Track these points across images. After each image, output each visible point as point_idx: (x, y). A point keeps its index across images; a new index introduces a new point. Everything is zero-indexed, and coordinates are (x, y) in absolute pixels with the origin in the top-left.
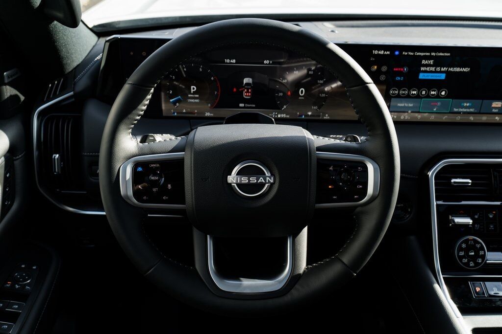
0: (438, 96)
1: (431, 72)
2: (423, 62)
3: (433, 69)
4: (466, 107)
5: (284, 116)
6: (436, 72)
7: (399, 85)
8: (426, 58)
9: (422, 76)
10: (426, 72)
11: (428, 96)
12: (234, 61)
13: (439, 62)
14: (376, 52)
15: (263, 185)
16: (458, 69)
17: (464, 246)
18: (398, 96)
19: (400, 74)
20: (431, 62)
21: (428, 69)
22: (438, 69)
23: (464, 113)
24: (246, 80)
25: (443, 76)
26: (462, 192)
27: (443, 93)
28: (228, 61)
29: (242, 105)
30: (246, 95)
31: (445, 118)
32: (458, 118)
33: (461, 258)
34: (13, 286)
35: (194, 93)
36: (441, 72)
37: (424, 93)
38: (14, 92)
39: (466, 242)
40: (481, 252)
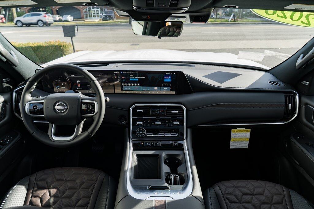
0: (137, 86)
1: (133, 78)
2: (130, 75)
3: (134, 77)
4: (147, 89)
5: (91, 92)
6: (135, 78)
7: (125, 82)
8: (131, 74)
9: (131, 79)
10: (131, 78)
11: (134, 86)
12: (74, 75)
13: (135, 75)
14: (115, 72)
15: (64, 109)
16: (141, 77)
17: (139, 130)
18: (125, 86)
19: (124, 79)
20: (133, 75)
21: (132, 77)
22: (135, 77)
23: (146, 91)
24: (78, 81)
25: (137, 80)
26: (140, 114)
27: (138, 85)
28: (72, 75)
29: (78, 89)
30: (79, 86)
31: (141, 92)
32: (145, 93)
33: (137, 134)
34: (3, 142)
35: (63, 85)
36: (136, 78)
37: (132, 84)
38: (8, 85)
39: (139, 129)
40: (144, 132)
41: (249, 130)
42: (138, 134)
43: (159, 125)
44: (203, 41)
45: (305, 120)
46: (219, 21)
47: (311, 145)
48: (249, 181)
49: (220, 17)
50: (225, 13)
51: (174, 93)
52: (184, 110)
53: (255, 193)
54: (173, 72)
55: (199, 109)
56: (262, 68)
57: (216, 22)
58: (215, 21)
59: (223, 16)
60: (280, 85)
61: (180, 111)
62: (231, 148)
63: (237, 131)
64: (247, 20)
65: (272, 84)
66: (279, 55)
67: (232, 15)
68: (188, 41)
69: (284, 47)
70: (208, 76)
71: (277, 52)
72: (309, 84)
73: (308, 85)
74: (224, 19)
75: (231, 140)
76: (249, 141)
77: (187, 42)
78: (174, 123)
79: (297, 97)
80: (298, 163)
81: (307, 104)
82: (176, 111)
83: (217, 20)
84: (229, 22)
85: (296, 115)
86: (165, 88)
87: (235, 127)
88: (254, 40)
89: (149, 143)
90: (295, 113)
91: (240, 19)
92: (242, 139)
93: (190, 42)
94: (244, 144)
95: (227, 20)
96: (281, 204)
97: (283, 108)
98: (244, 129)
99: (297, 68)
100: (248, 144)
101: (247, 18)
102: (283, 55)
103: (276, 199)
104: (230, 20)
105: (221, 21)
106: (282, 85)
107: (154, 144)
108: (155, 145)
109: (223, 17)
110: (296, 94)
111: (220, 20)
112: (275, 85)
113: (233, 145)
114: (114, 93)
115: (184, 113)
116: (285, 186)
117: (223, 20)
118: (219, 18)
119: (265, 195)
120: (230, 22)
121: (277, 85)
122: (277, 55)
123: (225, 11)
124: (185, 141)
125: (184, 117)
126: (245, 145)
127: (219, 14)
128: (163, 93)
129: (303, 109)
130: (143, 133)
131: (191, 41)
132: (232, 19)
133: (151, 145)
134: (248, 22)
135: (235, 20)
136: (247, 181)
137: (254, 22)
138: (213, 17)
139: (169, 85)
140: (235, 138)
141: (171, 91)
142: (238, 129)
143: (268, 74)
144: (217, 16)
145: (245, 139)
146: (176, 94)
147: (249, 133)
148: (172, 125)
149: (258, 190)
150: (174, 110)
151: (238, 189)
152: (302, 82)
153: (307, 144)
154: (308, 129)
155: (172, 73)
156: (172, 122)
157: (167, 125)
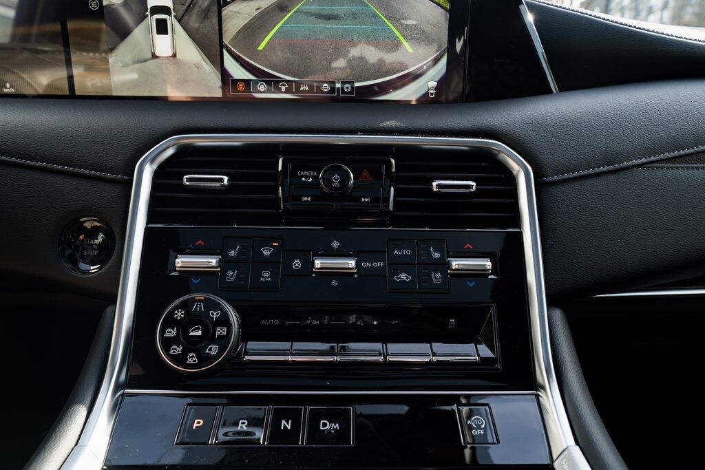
17: (179, 315)
33: (167, 343)
39: (185, 306)
40: (221, 331)
42: (175, 341)
43: (343, 274)
89: (255, 422)
107: (296, 426)
108: (303, 438)
114: (68, 93)
124: (552, 400)
130: (209, 338)
133: (276, 434)
148: (437, 277)
156: (437, 255)
157: (403, 276)
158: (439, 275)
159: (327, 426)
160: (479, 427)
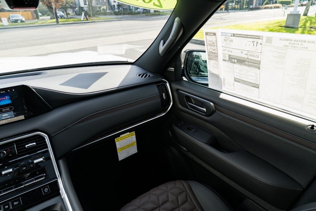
41: (134, 133)
43: (9, 173)
44: (59, 42)
45: (180, 106)
46: (71, 21)
47: (192, 129)
48: (150, 191)
49: (72, 17)
50: (76, 12)
51: (22, 117)
52: (46, 138)
53: (160, 204)
54: (11, 88)
55: (66, 129)
56: (127, 61)
57: (68, 21)
58: (66, 21)
59: (74, 15)
60: (149, 76)
61: (38, 141)
62: (120, 159)
63: (121, 139)
64: (99, 18)
65: (142, 77)
66: (136, 47)
67: (83, 14)
68: (41, 44)
69: (137, 40)
70: (67, 83)
71: (133, 45)
72: (174, 69)
73: (173, 71)
74: (76, 18)
75: (118, 151)
76: (136, 145)
77: (41, 46)
78: (35, 161)
79: (168, 85)
80: (185, 149)
81: (178, 90)
82: (32, 143)
83: (68, 20)
84: (81, 21)
85: (172, 103)
86: (6, 115)
87: (118, 135)
88: (110, 36)
90: (171, 102)
91: (92, 17)
92: (128, 146)
93: (44, 46)
94: (132, 150)
95: (79, 20)
96: (187, 202)
97: (159, 100)
98: (128, 133)
99: (162, 55)
100: (136, 148)
101: (99, 16)
102: (138, 46)
103: (181, 198)
104: (82, 19)
105: (74, 21)
106: (151, 75)
107: (9, 206)
108: (11, 208)
109: (74, 17)
110: (166, 82)
111: (72, 19)
112: (145, 77)
113: (122, 156)
115: (45, 142)
116: (183, 180)
117: (74, 19)
118: (70, 18)
119: (170, 200)
120: (83, 20)
121: (147, 77)
122: (134, 47)
123: (75, 10)
125: (47, 147)
126: (134, 150)
127: (69, 14)
128: (4, 122)
129: (176, 95)
131: (45, 44)
132: (84, 18)
134: (100, 20)
135: (87, 19)
136: (148, 192)
137: (106, 19)
138: (64, 17)
139: (11, 109)
140: (122, 147)
141: (16, 116)
142: (121, 136)
143: (134, 67)
144: (67, 16)
145: (132, 144)
146: (26, 118)
147: (134, 136)
149: (162, 198)
150: (30, 143)
151: (142, 209)
152: (167, 69)
153: (189, 129)
154: (185, 114)
155: (9, 91)
156: (31, 161)
157: (24, 168)
158: (32, 165)
159: (16, 203)
160: (46, 190)
